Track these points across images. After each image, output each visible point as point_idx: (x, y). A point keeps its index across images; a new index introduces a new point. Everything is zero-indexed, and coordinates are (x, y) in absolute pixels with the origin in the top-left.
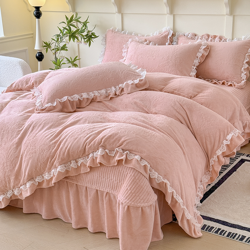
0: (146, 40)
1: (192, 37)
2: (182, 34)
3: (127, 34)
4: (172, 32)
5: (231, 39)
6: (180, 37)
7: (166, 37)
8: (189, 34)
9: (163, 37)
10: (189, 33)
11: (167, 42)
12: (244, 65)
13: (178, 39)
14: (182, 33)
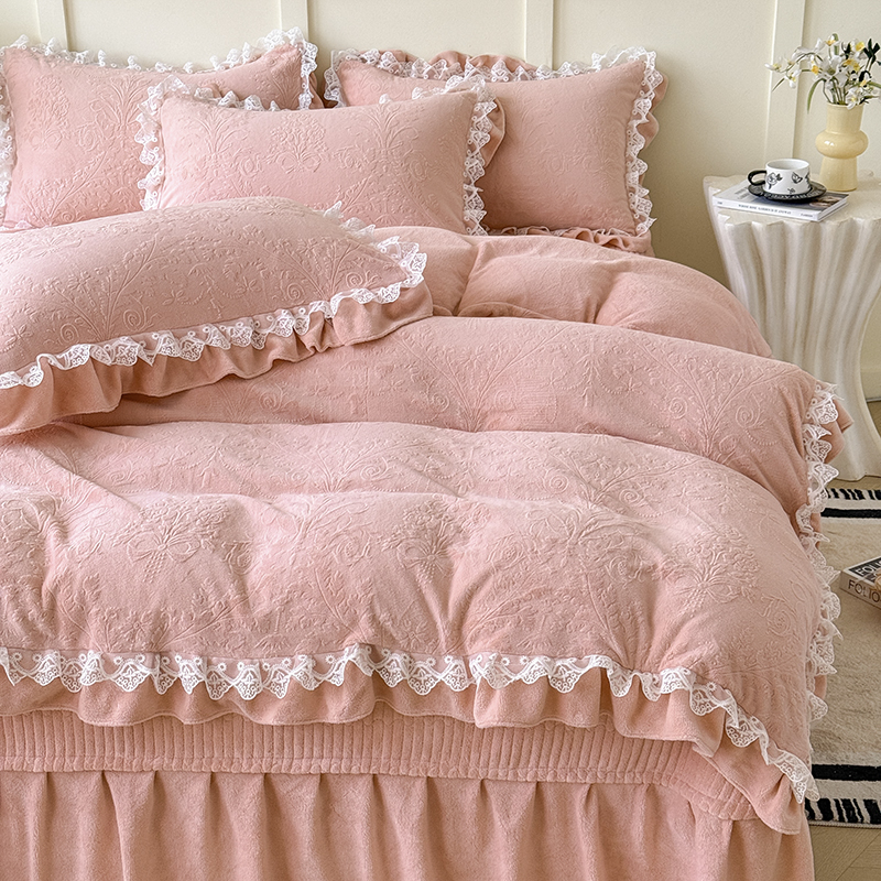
0: (217, 87)
1: (397, 67)
2: (351, 57)
3: (102, 64)
4: (311, 51)
5: (550, 65)
6: (347, 67)
7: (294, 69)
8: (382, 53)
9: (280, 73)
10: (382, 49)
11: (302, 91)
12: (630, 165)
13: (342, 78)
14: (352, 54)
